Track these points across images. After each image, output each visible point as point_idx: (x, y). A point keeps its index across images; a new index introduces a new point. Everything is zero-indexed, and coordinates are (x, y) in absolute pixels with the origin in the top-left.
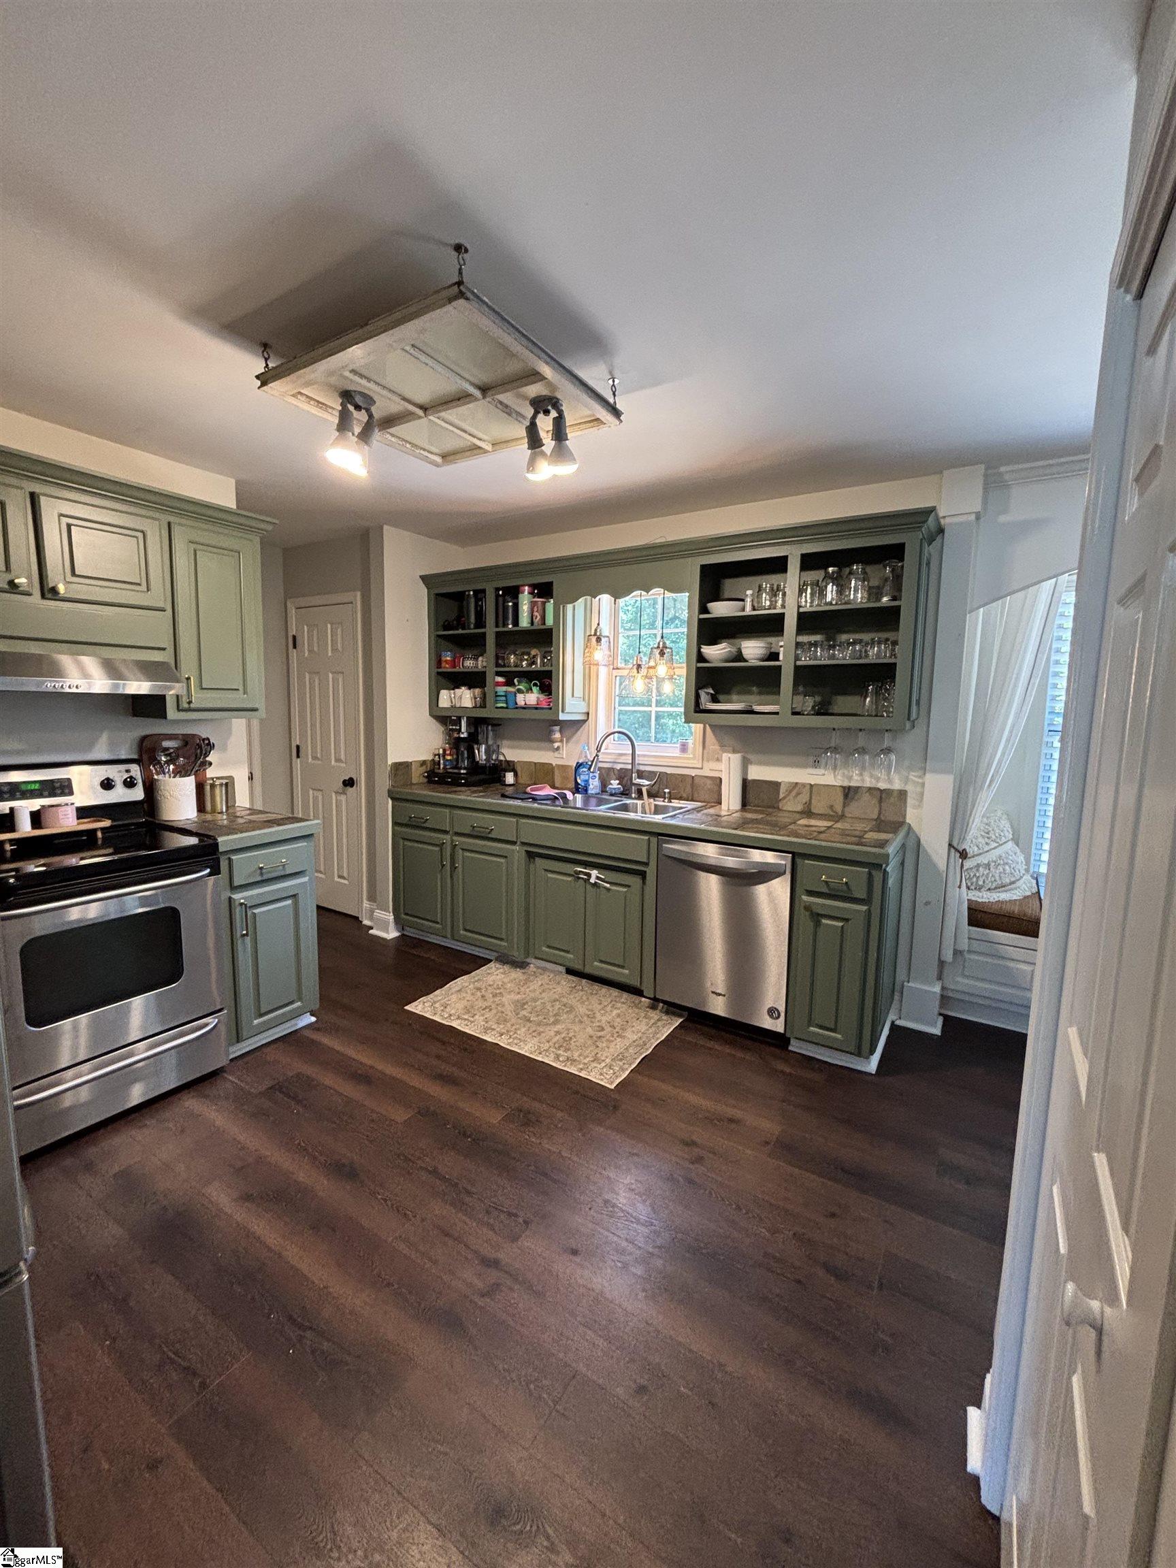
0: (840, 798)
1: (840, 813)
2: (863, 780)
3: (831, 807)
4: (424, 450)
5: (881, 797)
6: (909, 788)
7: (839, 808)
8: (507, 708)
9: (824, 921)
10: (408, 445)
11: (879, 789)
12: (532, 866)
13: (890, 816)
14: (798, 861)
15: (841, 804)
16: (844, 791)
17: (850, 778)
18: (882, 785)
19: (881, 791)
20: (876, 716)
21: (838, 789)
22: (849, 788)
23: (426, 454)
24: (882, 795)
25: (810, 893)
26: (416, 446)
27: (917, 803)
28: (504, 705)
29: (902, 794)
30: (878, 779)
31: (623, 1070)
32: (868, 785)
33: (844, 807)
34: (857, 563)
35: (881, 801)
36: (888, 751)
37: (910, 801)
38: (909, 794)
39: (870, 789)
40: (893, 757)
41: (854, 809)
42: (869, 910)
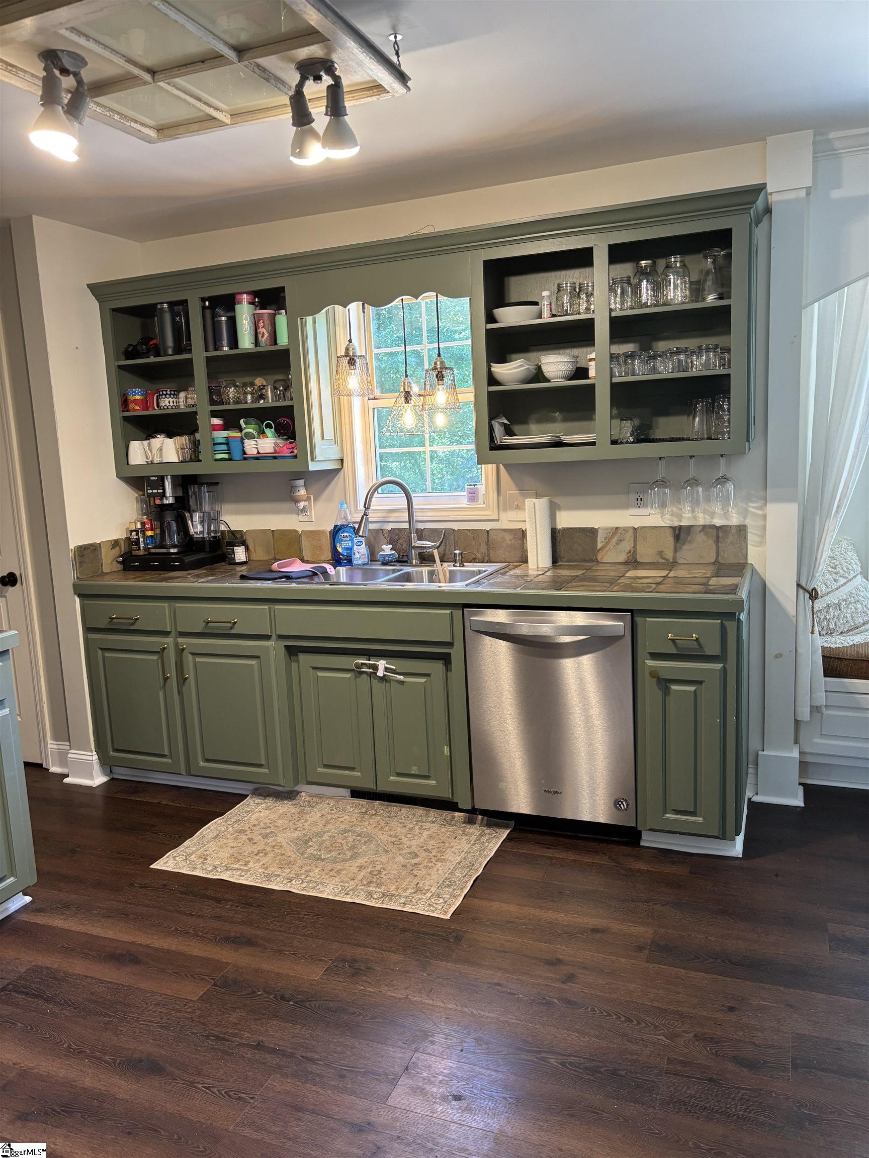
0: (671, 540)
1: (671, 560)
2: (695, 518)
3: (660, 553)
4: (136, 122)
5: (718, 537)
6: (748, 522)
7: (669, 555)
8: (230, 459)
9: (674, 687)
10: (116, 117)
11: (714, 527)
12: (293, 664)
13: (729, 557)
14: (639, 620)
15: (672, 548)
16: (675, 532)
17: (680, 517)
18: (718, 522)
19: (718, 529)
20: (709, 438)
21: (667, 530)
22: (680, 528)
23: (139, 127)
24: (718, 533)
25: (655, 656)
26: (126, 117)
27: (760, 540)
28: (226, 456)
29: (742, 530)
30: (712, 515)
31: (455, 897)
32: (701, 522)
33: (676, 551)
34: (675, 254)
35: (717, 541)
36: (724, 480)
37: (751, 538)
38: (749, 530)
39: (704, 527)
40: (730, 487)
41: (688, 553)
42: (724, 669)
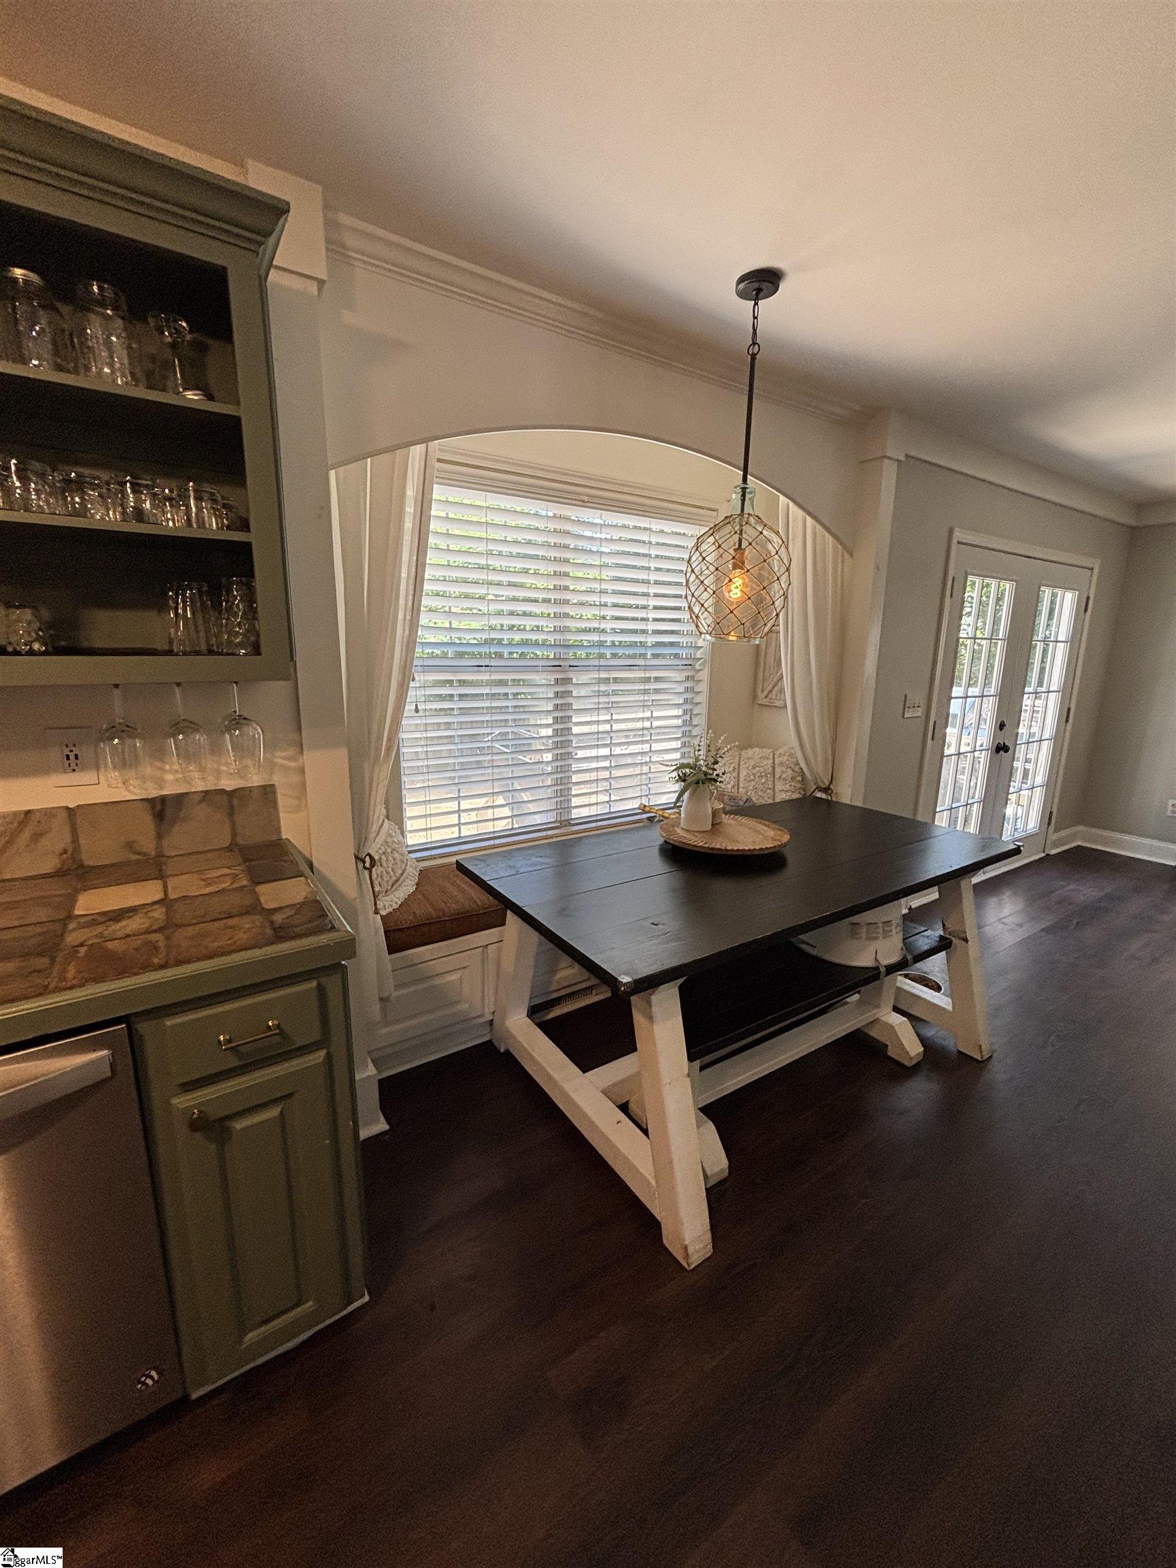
0: (147, 822)
1: (153, 853)
2: (187, 781)
3: (130, 846)
5: (232, 807)
6: (277, 779)
7: (148, 844)
9: (239, 1125)
11: (223, 791)
13: (252, 835)
14: (144, 1027)
15: (153, 834)
16: (153, 808)
17: (160, 783)
18: (228, 784)
19: (231, 794)
20: (211, 652)
21: (139, 804)
22: (163, 800)
24: (231, 801)
25: (193, 1085)
27: (295, 802)
29: (268, 792)
30: (218, 774)
32: (199, 786)
33: (160, 836)
34: (101, 280)
35: (231, 812)
36: (238, 721)
37: (283, 801)
38: (279, 791)
39: (206, 794)
40: (255, 731)
41: (179, 839)
42: (329, 1057)
